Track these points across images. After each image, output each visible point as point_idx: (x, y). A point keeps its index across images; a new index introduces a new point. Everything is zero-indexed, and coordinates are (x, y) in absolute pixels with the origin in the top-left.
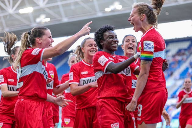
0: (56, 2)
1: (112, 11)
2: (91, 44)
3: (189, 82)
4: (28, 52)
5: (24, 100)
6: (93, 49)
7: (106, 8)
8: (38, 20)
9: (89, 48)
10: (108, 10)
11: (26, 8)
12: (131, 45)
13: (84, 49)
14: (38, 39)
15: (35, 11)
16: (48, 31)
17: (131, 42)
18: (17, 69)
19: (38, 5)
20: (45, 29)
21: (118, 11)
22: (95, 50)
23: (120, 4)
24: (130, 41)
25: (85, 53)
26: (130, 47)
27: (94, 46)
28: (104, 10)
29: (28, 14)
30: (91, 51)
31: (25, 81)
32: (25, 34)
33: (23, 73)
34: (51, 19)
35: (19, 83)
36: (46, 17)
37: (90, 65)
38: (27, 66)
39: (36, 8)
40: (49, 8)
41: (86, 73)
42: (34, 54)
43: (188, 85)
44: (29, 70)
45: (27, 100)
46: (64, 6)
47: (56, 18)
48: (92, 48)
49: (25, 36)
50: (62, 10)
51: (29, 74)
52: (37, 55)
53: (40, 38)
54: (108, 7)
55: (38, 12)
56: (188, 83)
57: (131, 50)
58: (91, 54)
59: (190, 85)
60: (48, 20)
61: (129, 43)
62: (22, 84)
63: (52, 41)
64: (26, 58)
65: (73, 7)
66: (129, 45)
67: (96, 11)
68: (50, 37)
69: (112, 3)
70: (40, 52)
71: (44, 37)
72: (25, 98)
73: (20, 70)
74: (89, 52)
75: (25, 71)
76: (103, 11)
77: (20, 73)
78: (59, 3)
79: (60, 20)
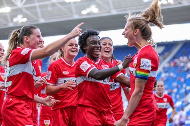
0: (34, 3)
1: (88, 14)
2: (72, 44)
3: (162, 86)
4: (17, 51)
5: (13, 99)
6: (74, 48)
7: (83, 10)
8: (15, 20)
9: (70, 47)
10: (84, 12)
11: (4, 7)
12: (108, 48)
13: (64, 49)
14: (26, 38)
15: (12, 11)
16: (38, 31)
17: (108, 46)
18: (5, 67)
19: (15, 5)
20: (35, 28)
21: (95, 14)
22: (75, 50)
23: (97, 8)
24: (107, 44)
25: (65, 52)
26: (107, 50)
27: (74, 45)
28: (81, 13)
29: (5, 13)
30: (71, 51)
31: (14, 80)
32: (15, 32)
33: (11, 72)
34: (27, 19)
35: (7, 82)
36: (23, 17)
37: (70, 65)
38: (15, 66)
39: (14, 8)
40: (27, 9)
41: (67, 73)
42: (23, 54)
43: (160, 89)
44: (18, 70)
45: (15, 99)
46: (41, 7)
47: (33, 19)
48: (72, 48)
49: (14, 34)
50: (39, 11)
51: (18, 73)
52: (26, 55)
53: (28, 37)
54: (85, 9)
55: (15, 12)
56: (160, 87)
57: (108, 54)
58: (72, 54)
59: (163, 89)
60: (25, 20)
61: (105, 46)
62: (10, 83)
63: (40, 41)
64: (15, 57)
65: (50, 9)
66: (106, 49)
67: (72, 13)
68: (39, 37)
69: (89, 6)
70: (29, 52)
71: (32, 36)
72: (14, 98)
73: (8, 69)
74: (70, 51)
75: (13, 71)
76: (79, 13)
77: (8, 72)
78: (37, 4)
79: (37, 21)
